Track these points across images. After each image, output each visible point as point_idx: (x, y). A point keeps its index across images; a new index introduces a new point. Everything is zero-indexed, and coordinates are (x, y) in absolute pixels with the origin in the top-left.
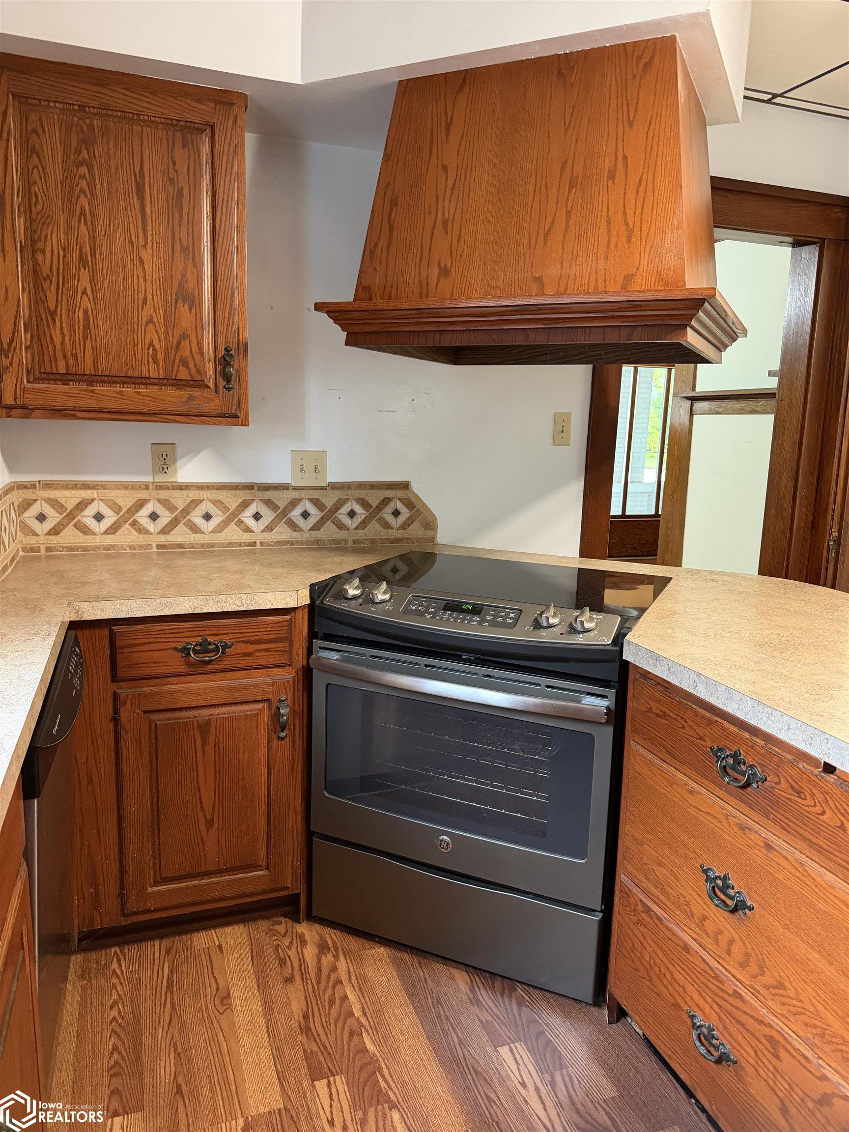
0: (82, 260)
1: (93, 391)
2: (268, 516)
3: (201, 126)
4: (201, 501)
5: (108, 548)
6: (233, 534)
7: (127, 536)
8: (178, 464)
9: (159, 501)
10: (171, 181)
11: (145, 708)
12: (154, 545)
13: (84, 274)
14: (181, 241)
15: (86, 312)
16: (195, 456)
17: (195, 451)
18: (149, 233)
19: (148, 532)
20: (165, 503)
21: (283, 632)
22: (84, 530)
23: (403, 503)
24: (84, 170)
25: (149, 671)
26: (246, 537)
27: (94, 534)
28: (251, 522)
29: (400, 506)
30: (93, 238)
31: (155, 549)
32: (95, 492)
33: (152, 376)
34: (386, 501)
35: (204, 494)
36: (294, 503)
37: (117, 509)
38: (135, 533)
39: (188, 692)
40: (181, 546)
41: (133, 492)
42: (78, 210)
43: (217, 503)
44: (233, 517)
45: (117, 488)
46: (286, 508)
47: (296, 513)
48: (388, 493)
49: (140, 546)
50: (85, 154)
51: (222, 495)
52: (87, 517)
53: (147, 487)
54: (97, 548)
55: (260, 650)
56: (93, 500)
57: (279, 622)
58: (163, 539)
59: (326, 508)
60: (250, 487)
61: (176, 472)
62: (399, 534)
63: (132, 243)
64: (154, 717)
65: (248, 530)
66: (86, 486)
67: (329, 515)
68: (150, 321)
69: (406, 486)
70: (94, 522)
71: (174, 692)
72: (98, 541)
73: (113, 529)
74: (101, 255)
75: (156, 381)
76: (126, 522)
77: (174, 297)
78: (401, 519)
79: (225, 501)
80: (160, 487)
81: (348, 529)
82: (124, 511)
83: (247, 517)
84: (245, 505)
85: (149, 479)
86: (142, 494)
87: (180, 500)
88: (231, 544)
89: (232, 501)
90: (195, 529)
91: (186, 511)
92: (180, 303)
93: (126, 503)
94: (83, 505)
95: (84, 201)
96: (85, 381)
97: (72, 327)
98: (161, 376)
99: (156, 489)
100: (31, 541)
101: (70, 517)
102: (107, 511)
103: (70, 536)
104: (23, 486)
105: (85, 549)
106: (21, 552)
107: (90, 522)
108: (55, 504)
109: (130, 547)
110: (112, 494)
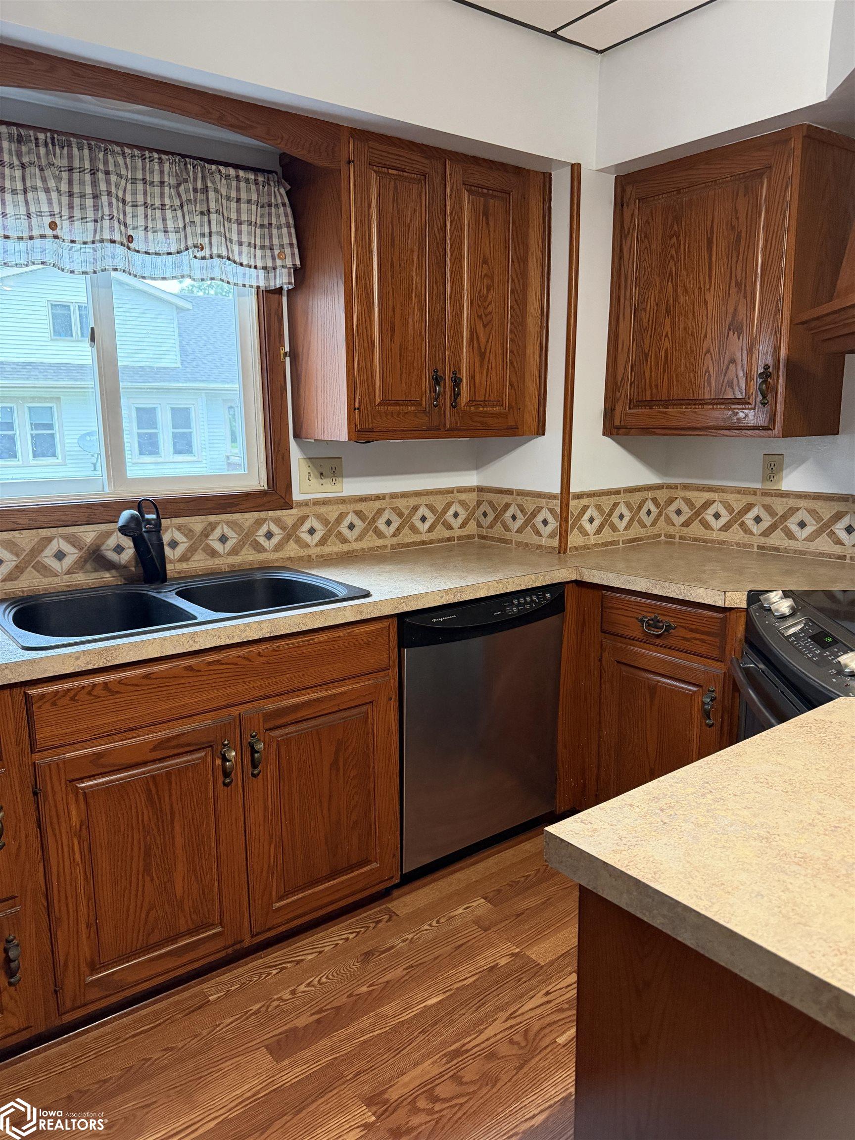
0: (668, 312)
1: (665, 413)
3: (762, 171)
4: (798, 509)
5: (721, 543)
6: (824, 544)
7: (735, 535)
8: (785, 473)
9: (763, 506)
10: (733, 228)
11: (619, 659)
12: (756, 545)
13: (668, 321)
14: (736, 277)
15: (666, 351)
16: (798, 466)
17: (799, 462)
18: (713, 278)
19: (752, 533)
20: (768, 508)
21: (716, 628)
22: (706, 525)
24: (674, 240)
25: (620, 631)
26: (837, 549)
27: (713, 530)
28: (843, 535)
30: (675, 291)
31: (755, 550)
32: (717, 494)
33: (706, 397)
35: (801, 503)
37: (730, 510)
38: (742, 533)
39: (643, 655)
40: (776, 549)
41: (744, 496)
42: (668, 272)
43: (812, 512)
44: (825, 528)
45: (732, 492)
49: (745, 545)
50: (676, 227)
51: (818, 505)
52: (708, 515)
53: (755, 494)
54: (713, 541)
55: (696, 639)
56: (714, 501)
57: (713, 618)
58: (763, 541)
60: (845, 498)
61: (781, 480)
63: (701, 288)
64: (623, 668)
65: (839, 542)
66: (711, 489)
68: (708, 351)
70: (714, 519)
71: (635, 653)
72: (715, 535)
73: (726, 527)
74: (679, 304)
75: (709, 401)
76: (736, 522)
77: (727, 328)
79: (820, 511)
80: (766, 493)
82: (735, 512)
83: (839, 529)
84: (838, 516)
85: (758, 486)
86: (750, 499)
87: (780, 506)
88: (821, 554)
89: (827, 511)
90: (790, 536)
91: (784, 517)
92: (731, 332)
93: (737, 507)
94: (707, 504)
95: (672, 264)
96: (662, 405)
97: (657, 363)
98: (712, 397)
99: (762, 495)
100: (671, 530)
101: (698, 513)
102: (723, 512)
103: (696, 529)
104: (670, 487)
105: (705, 541)
106: (663, 538)
107: (711, 519)
108: (689, 502)
109: (738, 544)
110: (729, 497)
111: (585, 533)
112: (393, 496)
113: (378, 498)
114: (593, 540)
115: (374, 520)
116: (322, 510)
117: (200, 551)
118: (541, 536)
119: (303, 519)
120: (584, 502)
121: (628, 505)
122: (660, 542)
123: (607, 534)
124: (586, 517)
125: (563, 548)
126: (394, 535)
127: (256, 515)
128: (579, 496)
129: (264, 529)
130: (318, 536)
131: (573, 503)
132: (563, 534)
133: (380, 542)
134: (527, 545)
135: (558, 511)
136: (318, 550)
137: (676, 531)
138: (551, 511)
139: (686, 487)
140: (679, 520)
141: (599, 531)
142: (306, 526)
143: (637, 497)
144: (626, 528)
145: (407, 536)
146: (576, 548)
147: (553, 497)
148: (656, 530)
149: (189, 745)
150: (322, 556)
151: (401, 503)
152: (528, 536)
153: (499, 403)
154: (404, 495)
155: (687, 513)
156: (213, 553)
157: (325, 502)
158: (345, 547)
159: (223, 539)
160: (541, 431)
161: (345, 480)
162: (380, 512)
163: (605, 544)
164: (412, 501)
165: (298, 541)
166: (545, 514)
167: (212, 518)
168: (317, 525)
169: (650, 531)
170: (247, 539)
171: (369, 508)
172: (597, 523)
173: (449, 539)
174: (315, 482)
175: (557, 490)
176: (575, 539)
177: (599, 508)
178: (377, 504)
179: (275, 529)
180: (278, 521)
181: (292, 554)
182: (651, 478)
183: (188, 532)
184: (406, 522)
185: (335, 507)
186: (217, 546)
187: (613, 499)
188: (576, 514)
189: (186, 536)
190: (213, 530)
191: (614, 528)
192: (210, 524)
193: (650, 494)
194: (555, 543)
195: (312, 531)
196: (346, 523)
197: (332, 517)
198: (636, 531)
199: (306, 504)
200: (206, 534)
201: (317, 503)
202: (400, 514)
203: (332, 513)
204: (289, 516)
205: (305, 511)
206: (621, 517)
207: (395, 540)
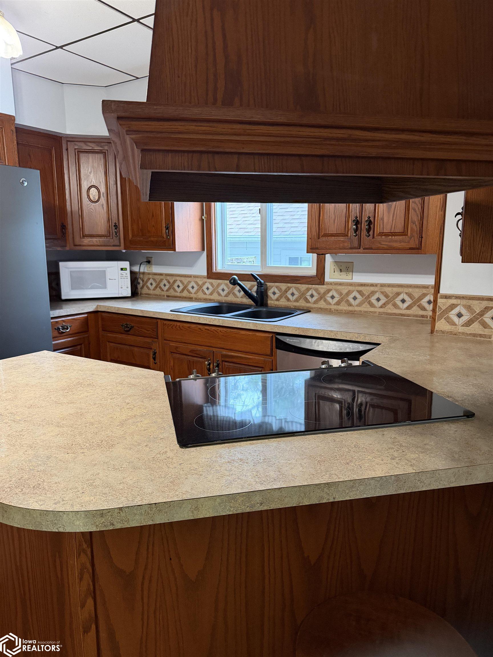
111: (452, 323)
112: (382, 285)
113: (372, 285)
114: (460, 329)
115: (369, 297)
116: (339, 287)
119: (329, 291)
120: (454, 301)
123: (476, 328)
124: (454, 312)
126: (381, 307)
127: (307, 286)
128: (447, 297)
129: (310, 293)
130: (336, 300)
131: (442, 301)
133: (372, 309)
136: (336, 307)
141: (467, 324)
142: (330, 294)
145: (390, 310)
146: (443, 332)
150: (337, 310)
151: (387, 290)
154: (389, 286)
156: (288, 300)
157: (341, 284)
158: (351, 308)
159: (293, 294)
161: (354, 274)
162: (373, 293)
163: (475, 335)
164: (396, 290)
165: (325, 301)
167: (289, 285)
168: (336, 295)
170: (302, 296)
171: (366, 290)
172: (466, 318)
174: (337, 273)
177: (469, 308)
178: (372, 289)
179: (315, 293)
180: (316, 290)
183: (280, 290)
184: (390, 300)
185: (346, 287)
186: (290, 297)
188: (443, 309)
195: (333, 297)
196: (352, 296)
199: (331, 284)
200: (286, 291)
201: (336, 284)
202: (386, 296)
203: (345, 290)
204: (322, 288)
205: (330, 287)
207: (382, 310)
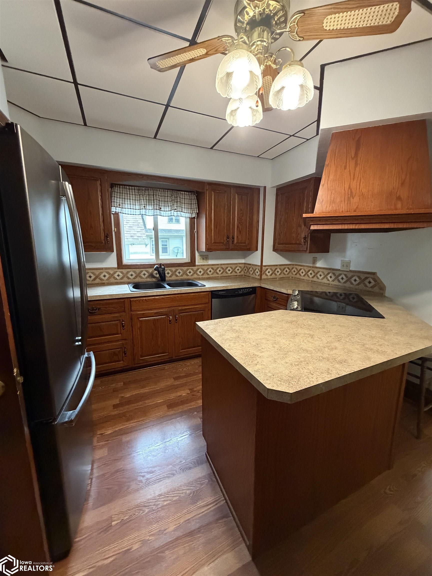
1: (285, 246)
2: (333, 277)
3: (306, 188)
4: (320, 271)
6: (325, 281)
7: (306, 278)
8: (317, 262)
16: (321, 260)
17: (320, 259)
19: (309, 277)
20: (313, 271)
22: (300, 275)
23: (373, 279)
25: (268, 299)
26: (328, 282)
28: (329, 278)
29: (371, 280)
33: (293, 243)
34: (366, 278)
35: (321, 270)
36: (340, 275)
40: (315, 282)
41: (308, 268)
43: (323, 272)
44: (325, 276)
45: (306, 267)
46: (338, 276)
47: (340, 277)
48: (368, 276)
51: (324, 270)
52: (300, 272)
53: (311, 267)
54: (301, 279)
56: (302, 269)
58: (312, 279)
59: (348, 277)
60: (330, 269)
61: (316, 264)
62: (370, 289)
65: (328, 280)
66: (301, 266)
67: (349, 280)
69: (374, 274)
71: (271, 304)
72: (302, 278)
73: (304, 276)
76: (306, 274)
78: (371, 285)
79: (324, 272)
80: (313, 267)
81: (354, 285)
82: (306, 272)
83: (328, 277)
84: (328, 274)
85: (311, 265)
87: (316, 270)
88: (325, 283)
89: (326, 272)
90: (318, 278)
91: (317, 273)
93: (307, 270)
94: (300, 269)
96: (285, 244)
97: (284, 234)
98: (295, 243)
100: (292, 275)
101: (298, 272)
102: (304, 272)
103: (298, 276)
104: (293, 265)
105: (300, 279)
106: (291, 278)
107: (301, 273)
108: (296, 268)
109: (307, 280)
110: (305, 268)
111: (267, 275)
112: (221, 264)
113: (217, 265)
114: (269, 277)
115: (216, 270)
116: (203, 267)
117: (174, 275)
118: (256, 275)
119: (198, 269)
120: (267, 267)
121: (280, 269)
122: (289, 279)
123: (273, 276)
124: (268, 271)
125: (261, 279)
126: (221, 274)
127: (187, 268)
128: (265, 266)
129: (189, 271)
130: (202, 273)
131: (263, 268)
132: (261, 275)
133: (217, 275)
134: (254, 278)
135: (260, 269)
136: (202, 276)
137: (294, 276)
138: (258, 269)
139: (296, 265)
140: (294, 273)
141: (271, 275)
142: (199, 271)
143: (283, 267)
144: (279, 275)
145: (225, 274)
146: (264, 279)
147: (259, 266)
148: (288, 276)
149: (162, 314)
150: (203, 278)
151: (223, 266)
152: (254, 276)
153: (245, 243)
154: (224, 264)
155: (296, 272)
156: (177, 276)
157: (204, 265)
158: (208, 276)
159: (179, 273)
160: (257, 250)
161: (209, 260)
162: (218, 268)
163: (273, 278)
164: (226, 266)
165: (197, 274)
166: (257, 270)
167: (177, 268)
168: (202, 271)
169: (287, 276)
170: (185, 273)
171: (215, 267)
172: (270, 273)
173: (236, 276)
174: (201, 261)
175: (260, 264)
176: (264, 277)
177: (271, 269)
178: (217, 266)
179: (191, 271)
180: (192, 269)
181: (195, 277)
182: (287, 262)
183: (172, 271)
184: (224, 270)
185: (206, 267)
186: (178, 274)
187: (275, 267)
188: (264, 270)
189: (171, 272)
190: (177, 270)
191: (276, 275)
192: (176, 269)
193: (287, 266)
194: (259, 278)
195: (200, 272)
196: (209, 270)
197: (206, 269)
198: (282, 276)
199: (199, 265)
200: (175, 271)
201: (202, 265)
202: (223, 269)
203: (205, 268)
204: (195, 268)
205: (199, 267)
206: (278, 272)
207: (222, 275)
